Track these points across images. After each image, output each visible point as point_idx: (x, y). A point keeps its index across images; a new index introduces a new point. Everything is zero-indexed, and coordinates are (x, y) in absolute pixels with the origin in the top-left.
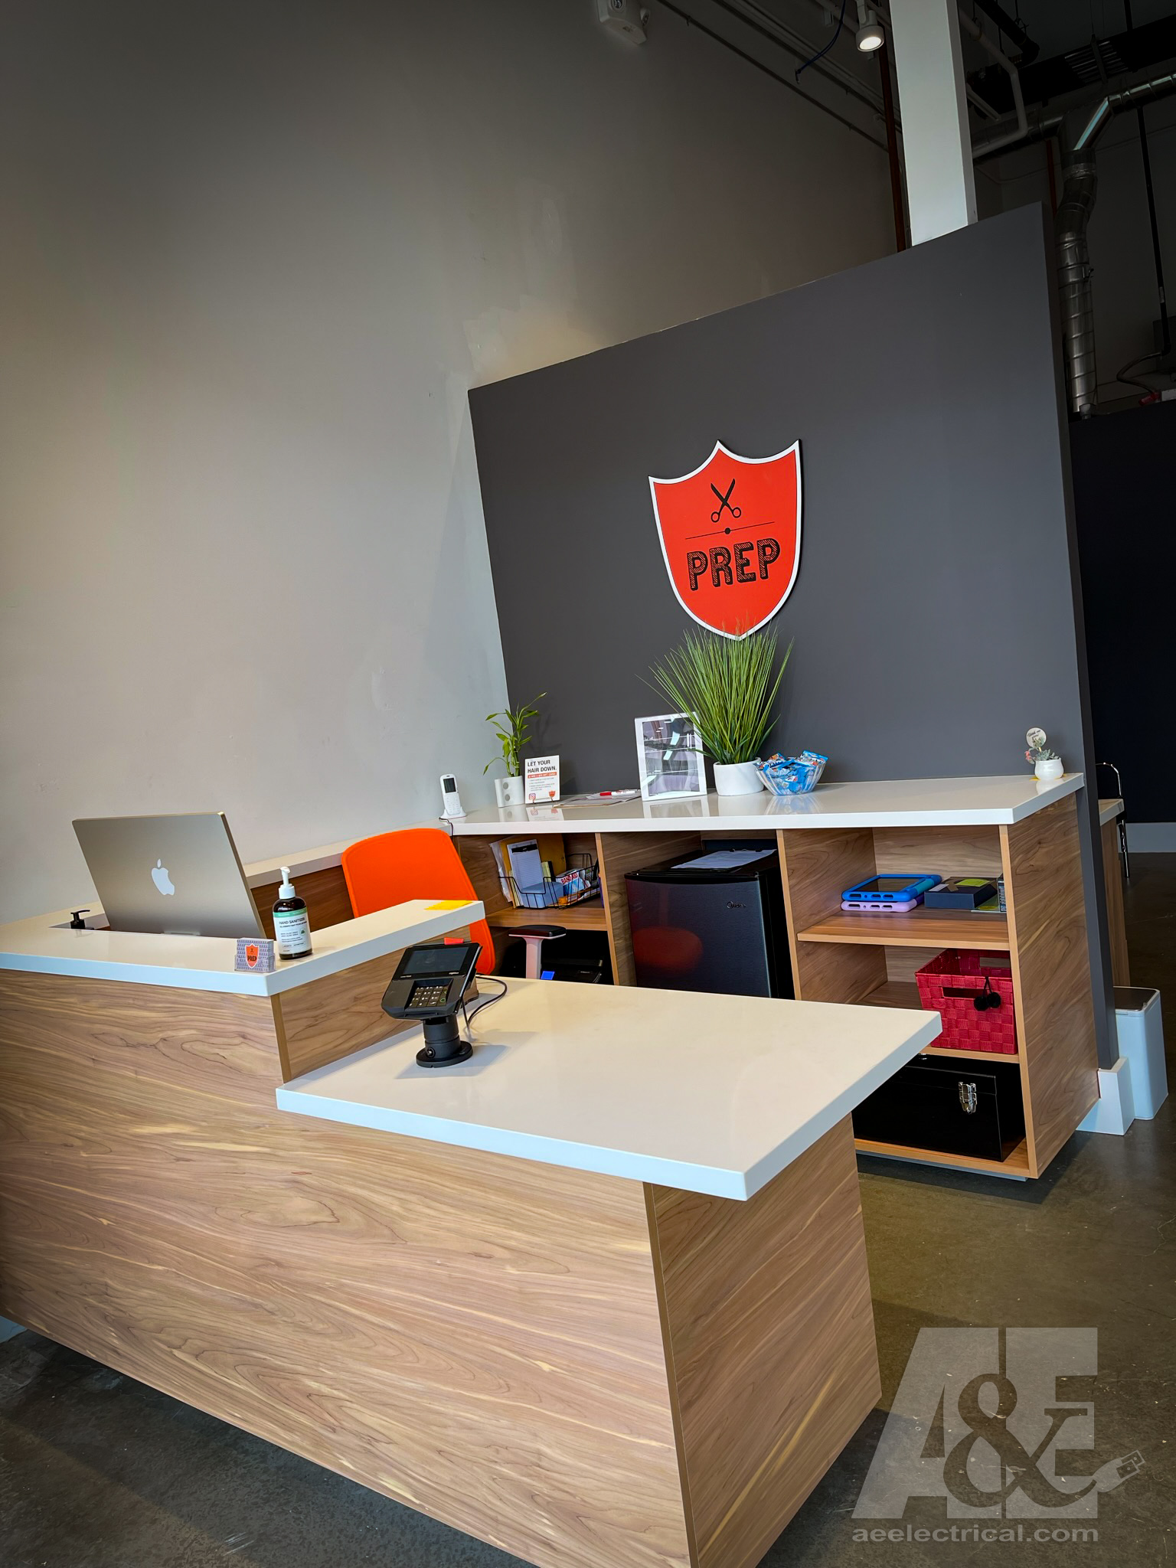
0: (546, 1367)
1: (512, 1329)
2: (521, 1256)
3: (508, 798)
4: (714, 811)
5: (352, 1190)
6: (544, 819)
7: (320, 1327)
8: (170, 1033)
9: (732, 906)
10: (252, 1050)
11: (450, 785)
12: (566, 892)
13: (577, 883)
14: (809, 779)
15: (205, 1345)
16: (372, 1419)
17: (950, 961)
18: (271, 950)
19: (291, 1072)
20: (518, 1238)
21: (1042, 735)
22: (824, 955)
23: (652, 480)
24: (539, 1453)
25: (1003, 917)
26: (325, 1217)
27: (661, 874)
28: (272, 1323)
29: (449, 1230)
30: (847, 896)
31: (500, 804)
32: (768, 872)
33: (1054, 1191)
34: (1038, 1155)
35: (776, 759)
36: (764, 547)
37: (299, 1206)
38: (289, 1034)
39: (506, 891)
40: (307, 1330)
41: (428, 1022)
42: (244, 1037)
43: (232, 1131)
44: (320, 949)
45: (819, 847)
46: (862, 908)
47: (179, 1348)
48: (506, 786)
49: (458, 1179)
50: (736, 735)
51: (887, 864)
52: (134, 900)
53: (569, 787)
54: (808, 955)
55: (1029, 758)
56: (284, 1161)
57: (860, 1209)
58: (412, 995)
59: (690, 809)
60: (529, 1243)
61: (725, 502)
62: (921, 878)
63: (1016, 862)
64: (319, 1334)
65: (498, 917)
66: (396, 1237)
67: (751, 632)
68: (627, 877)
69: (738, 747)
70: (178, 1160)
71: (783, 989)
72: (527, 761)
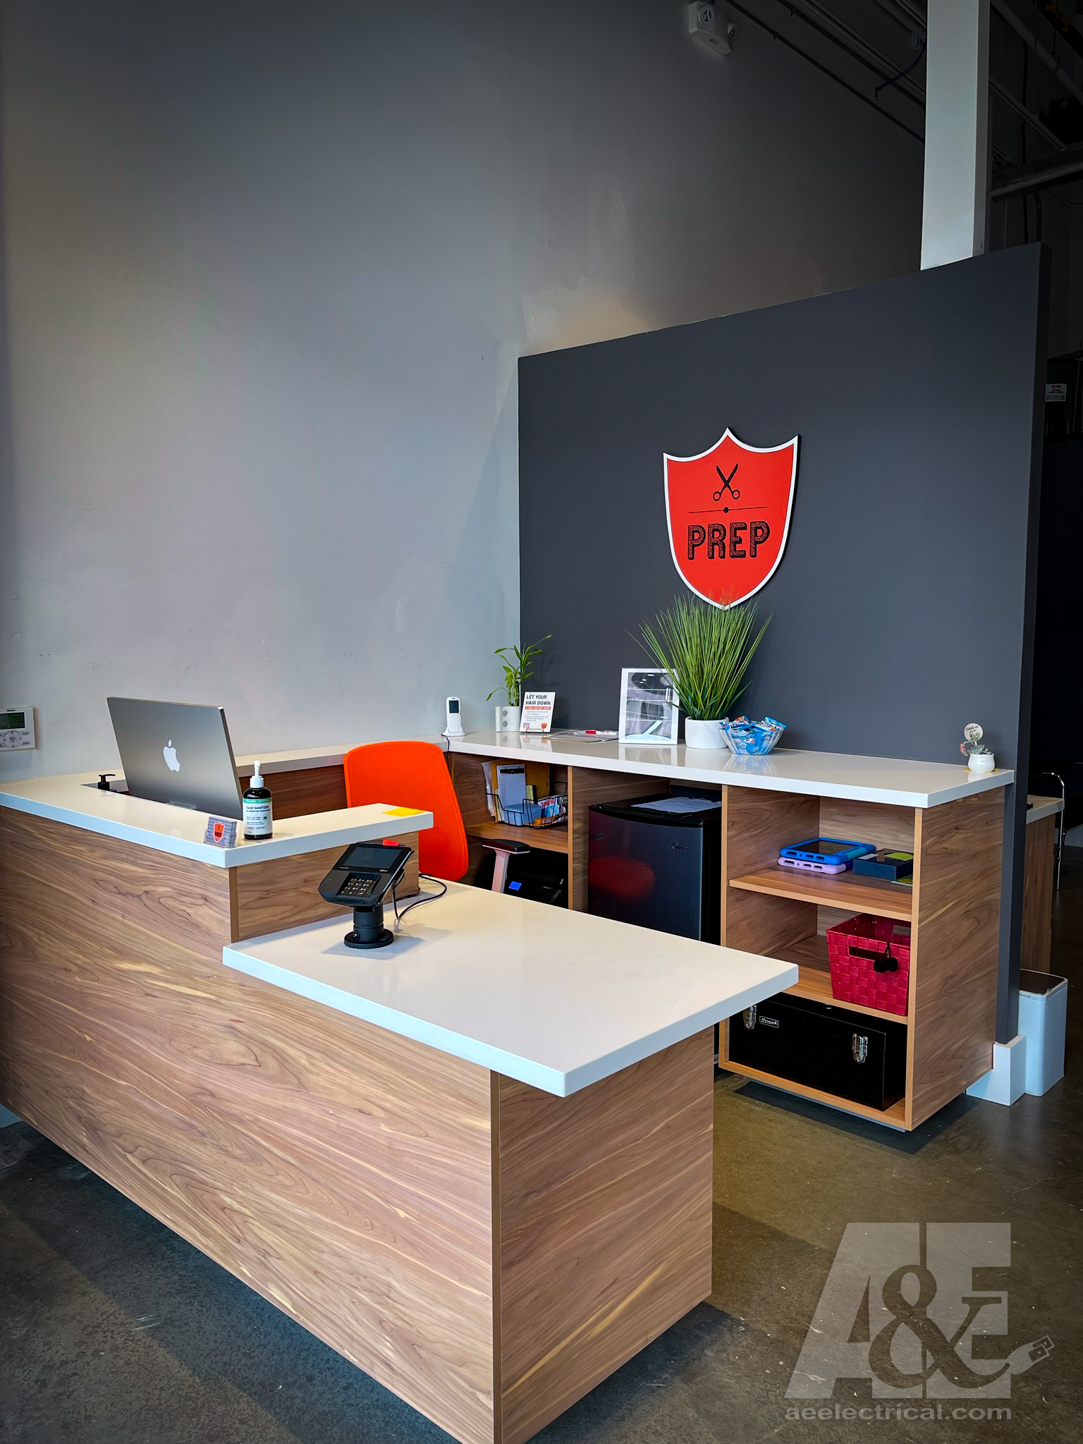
0: (402, 1214)
1: (379, 1177)
2: (393, 1117)
3: (505, 724)
4: (681, 762)
5: (273, 1041)
6: (535, 748)
7: (238, 1152)
8: (151, 888)
9: (676, 847)
10: (211, 912)
11: (454, 707)
12: (544, 814)
13: (554, 808)
14: (765, 742)
15: (150, 1153)
16: (268, 1236)
17: (864, 924)
18: (233, 829)
19: (238, 936)
20: (392, 1101)
21: (979, 731)
22: (755, 902)
23: (666, 456)
24: (389, 1286)
25: (909, 891)
26: (250, 1060)
27: (623, 811)
28: (203, 1143)
29: (341, 1086)
30: (784, 852)
31: (498, 729)
32: (712, 819)
33: (930, 1145)
34: (915, 1110)
35: (741, 720)
36: (756, 528)
37: (232, 1048)
38: (241, 902)
39: (490, 806)
40: (227, 1153)
41: (358, 909)
42: (206, 900)
43: (189, 977)
44: (279, 835)
45: (763, 805)
46: (795, 866)
47: (131, 1153)
48: (505, 713)
49: (352, 1044)
50: (708, 695)
51: (829, 829)
52: (148, 772)
53: (560, 722)
54: (738, 900)
55: (962, 750)
56: (225, 1009)
57: (711, 1127)
58: (345, 884)
59: (660, 755)
60: (400, 1107)
61: (727, 484)
62: (855, 846)
63: (928, 843)
64: (236, 1158)
65: (479, 828)
66: (301, 1086)
67: (733, 605)
68: (591, 808)
69: (709, 704)
70: (147, 995)
71: (711, 934)
72: (527, 694)
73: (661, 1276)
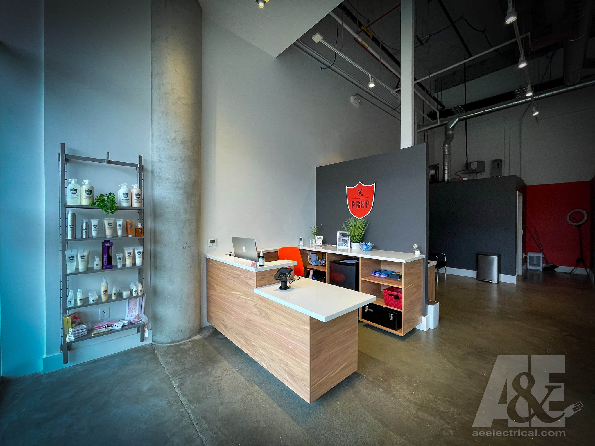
0: (290, 347)
1: (286, 339)
2: (289, 326)
3: (312, 243)
4: (351, 252)
5: (264, 309)
6: (318, 248)
7: (256, 333)
8: (240, 276)
9: (350, 271)
10: (252, 281)
11: (301, 239)
12: (320, 263)
13: (322, 261)
14: (369, 248)
15: (238, 333)
16: (261, 351)
17: (392, 289)
18: (257, 264)
19: (257, 286)
20: (289, 323)
21: (417, 246)
22: (367, 283)
23: (347, 187)
24: (288, 363)
25: (402, 281)
26: (259, 313)
27: (338, 262)
28: (248, 331)
29: (278, 319)
30: (373, 272)
31: (311, 244)
32: (357, 265)
33: (407, 339)
34: (404, 331)
35: (364, 243)
36: (366, 202)
37: (255, 310)
38: (258, 280)
39: (309, 261)
40: (253, 333)
41: (282, 282)
42: (251, 279)
43: (247, 295)
44: (266, 265)
45: (369, 262)
46: (376, 275)
47: (234, 332)
48: (312, 241)
49: (280, 310)
50: (356, 237)
51: (384, 267)
52: (239, 252)
53: (324, 243)
54: (363, 283)
55: (413, 250)
56: (254, 302)
57: (357, 332)
58: (279, 276)
59: (346, 250)
60: (290, 324)
61: (360, 193)
62: (390, 271)
63: (406, 270)
64: (255, 334)
65: (307, 266)
66: (269, 319)
67: (362, 218)
68: (331, 262)
69: (356, 239)
70: (238, 299)
71: (357, 289)
72: (317, 237)
73: (346, 364)
